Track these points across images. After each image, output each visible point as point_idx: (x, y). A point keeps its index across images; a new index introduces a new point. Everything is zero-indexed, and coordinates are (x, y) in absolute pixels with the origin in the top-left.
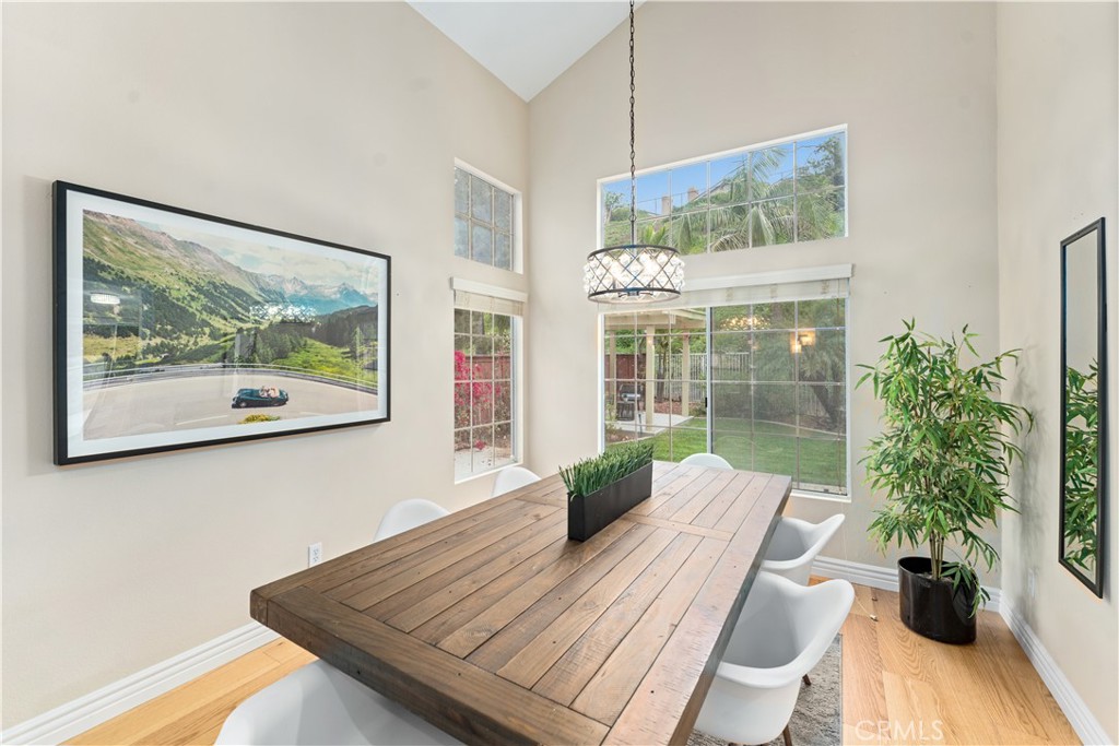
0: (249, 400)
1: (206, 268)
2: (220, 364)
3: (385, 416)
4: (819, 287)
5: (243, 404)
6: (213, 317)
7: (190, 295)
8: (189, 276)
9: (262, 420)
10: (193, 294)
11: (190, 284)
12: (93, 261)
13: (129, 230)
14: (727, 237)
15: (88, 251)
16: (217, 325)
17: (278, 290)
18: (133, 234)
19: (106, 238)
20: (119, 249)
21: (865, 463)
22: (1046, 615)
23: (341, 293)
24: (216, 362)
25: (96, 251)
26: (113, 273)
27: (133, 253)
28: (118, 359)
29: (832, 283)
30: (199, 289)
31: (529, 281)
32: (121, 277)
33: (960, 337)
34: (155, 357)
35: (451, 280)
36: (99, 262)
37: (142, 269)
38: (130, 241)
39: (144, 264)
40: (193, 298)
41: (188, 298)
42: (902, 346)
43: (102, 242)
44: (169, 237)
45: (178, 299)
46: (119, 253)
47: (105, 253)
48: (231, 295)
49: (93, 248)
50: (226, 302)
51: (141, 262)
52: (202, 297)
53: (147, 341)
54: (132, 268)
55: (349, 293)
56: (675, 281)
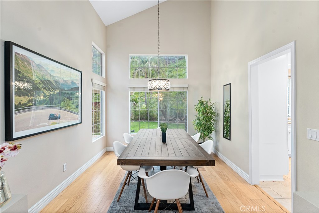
0: (52, 117)
1: (43, 74)
2: (46, 106)
3: (80, 122)
4: (182, 89)
5: (51, 119)
6: (44, 90)
7: (39, 82)
8: (39, 76)
9: (55, 124)
10: (40, 82)
11: (39, 78)
12: (17, 70)
13: (25, 59)
14: (140, 69)
15: (16, 66)
16: (45, 93)
17: (58, 81)
18: (26, 61)
19: (20, 62)
20: (23, 66)
21: (194, 125)
22: (220, 148)
23: (71, 83)
24: (45, 105)
25: (17, 66)
26: (22, 74)
27: (26, 68)
28: (23, 104)
29: (185, 88)
30: (41, 81)
31: (106, 80)
32: (23, 76)
33: (208, 100)
34: (31, 103)
35: (92, 80)
36: (18, 70)
37: (28, 73)
38: (26, 63)
39: (29, 71)
40: (40, 84)
41: (39, 83)
42: (201, 102)
43: (19, 63)
44: (35, 63)
45: (37, 84)
46: (23, 67)
47: (20, 67)
48: (49, 83)
49: (17, 65)
50: (47, 85)
51: (28, 71)
52: (42, 83)
53: (29, 98)
54: (26, 73)
55: (73, 83)
56: (168, 87)
